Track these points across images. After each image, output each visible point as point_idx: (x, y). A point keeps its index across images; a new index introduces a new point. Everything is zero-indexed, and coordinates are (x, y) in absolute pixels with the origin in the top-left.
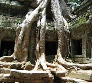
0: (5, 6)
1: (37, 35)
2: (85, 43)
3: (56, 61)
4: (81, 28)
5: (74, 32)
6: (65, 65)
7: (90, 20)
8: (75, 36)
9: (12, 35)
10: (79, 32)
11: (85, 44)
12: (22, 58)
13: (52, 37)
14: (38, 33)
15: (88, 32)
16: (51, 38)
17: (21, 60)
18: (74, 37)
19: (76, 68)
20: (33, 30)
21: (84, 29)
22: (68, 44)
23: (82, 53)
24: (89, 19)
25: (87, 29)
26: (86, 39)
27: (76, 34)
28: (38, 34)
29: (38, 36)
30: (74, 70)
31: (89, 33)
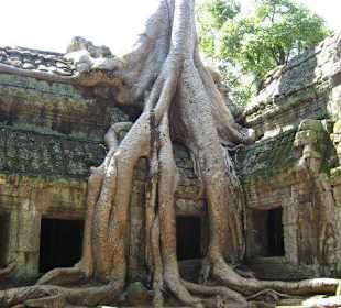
0: (37, 103)
1: (150, 199)
2: (294, 221)
3: (206, 276)
4: (281, 180)
5: (257, 188)
6: (242, 287)
7: (306, 159)
8: (260, 198)
9: (73, 200)
10: (273, 190)
11: (292, 224)
12: (111, 271)
13: (191, 202)
14: (154, 191)
15: (301, 192)
16: (188, 205)
17: (108, 277)
18: (255, 201)
19: (275, 294)
20: (136, 182)
21: (288, 182)
22: (239, 224)
23: (286, 249)
24: (304, 156)
25: (297, 183)
26: (296, 209)
27: (262, 195)
28: (154, 197)
29: (153, 203)
30: (268, 298)
31: (304, 195)
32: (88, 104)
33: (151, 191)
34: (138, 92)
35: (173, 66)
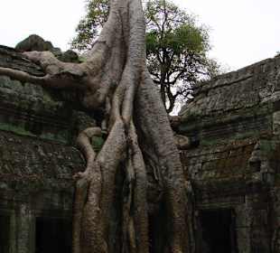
1: (126, 202)
2: (248, 225)
7: (263, 174)
8: (211, 203)
10: (226, 196)
15: (256, 200)
18: (205, 205)
22: (190, 225)
24: (261, 171)
25: (252, 192)
26: (250, 215)
29: (128, 205)
32: (57, 106)
33: (127, 195)
34: (101, 98)
35: (133, 77)
